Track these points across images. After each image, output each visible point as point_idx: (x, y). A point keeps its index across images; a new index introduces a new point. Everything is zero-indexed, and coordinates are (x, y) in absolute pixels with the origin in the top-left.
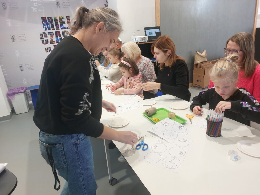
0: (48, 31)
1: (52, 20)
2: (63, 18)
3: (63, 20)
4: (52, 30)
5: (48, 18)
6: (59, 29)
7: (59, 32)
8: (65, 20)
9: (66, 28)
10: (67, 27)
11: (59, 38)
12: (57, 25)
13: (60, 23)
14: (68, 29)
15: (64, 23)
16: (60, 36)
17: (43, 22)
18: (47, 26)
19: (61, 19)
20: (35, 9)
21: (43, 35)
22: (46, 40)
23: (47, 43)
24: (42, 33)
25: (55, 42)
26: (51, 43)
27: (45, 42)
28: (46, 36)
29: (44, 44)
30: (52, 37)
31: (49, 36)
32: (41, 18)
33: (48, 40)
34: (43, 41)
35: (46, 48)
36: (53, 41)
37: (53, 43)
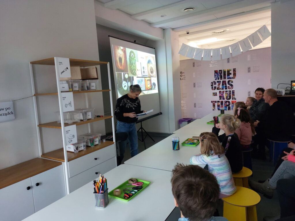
0: (217, 80)
1: (222, 72)
2: (230, 71)
3: (230, 72)
4: (221, 79)
5: (219, 71)
6: (226, 79)
7: (225, 81)
8: (232, 72)
9: (231, 78)
10: (233, 77)
11: (224, 85)
12: (225, 76)
13: (227, 74)
14: (233, 78)
15: (231, 74)
16: (226, 84)
17: (215, 74)
18: (218, 76)
19: (228, 71)
20: (212, 65)
21: (214, 83)
22: (214, 87)
23: (214, 89)
24: (212, 81)
25: (221, 88)
26: (218, 89)
27: (214, 88)
28: (215, 84)
29: (213, 90)
30: (219, 85)
31: (217, 84)
32: (214, 71)
33: (216, 87)
34: (212, 88)
35: (213, 93)
36: (220, 88)
37: (219, 89)
